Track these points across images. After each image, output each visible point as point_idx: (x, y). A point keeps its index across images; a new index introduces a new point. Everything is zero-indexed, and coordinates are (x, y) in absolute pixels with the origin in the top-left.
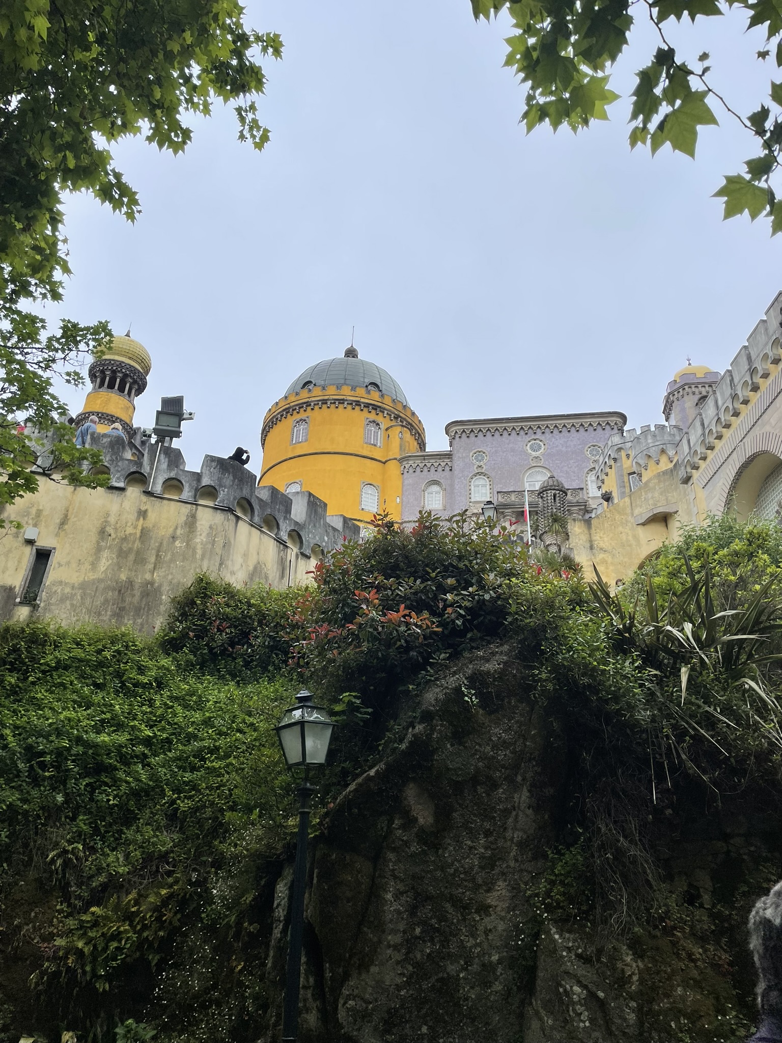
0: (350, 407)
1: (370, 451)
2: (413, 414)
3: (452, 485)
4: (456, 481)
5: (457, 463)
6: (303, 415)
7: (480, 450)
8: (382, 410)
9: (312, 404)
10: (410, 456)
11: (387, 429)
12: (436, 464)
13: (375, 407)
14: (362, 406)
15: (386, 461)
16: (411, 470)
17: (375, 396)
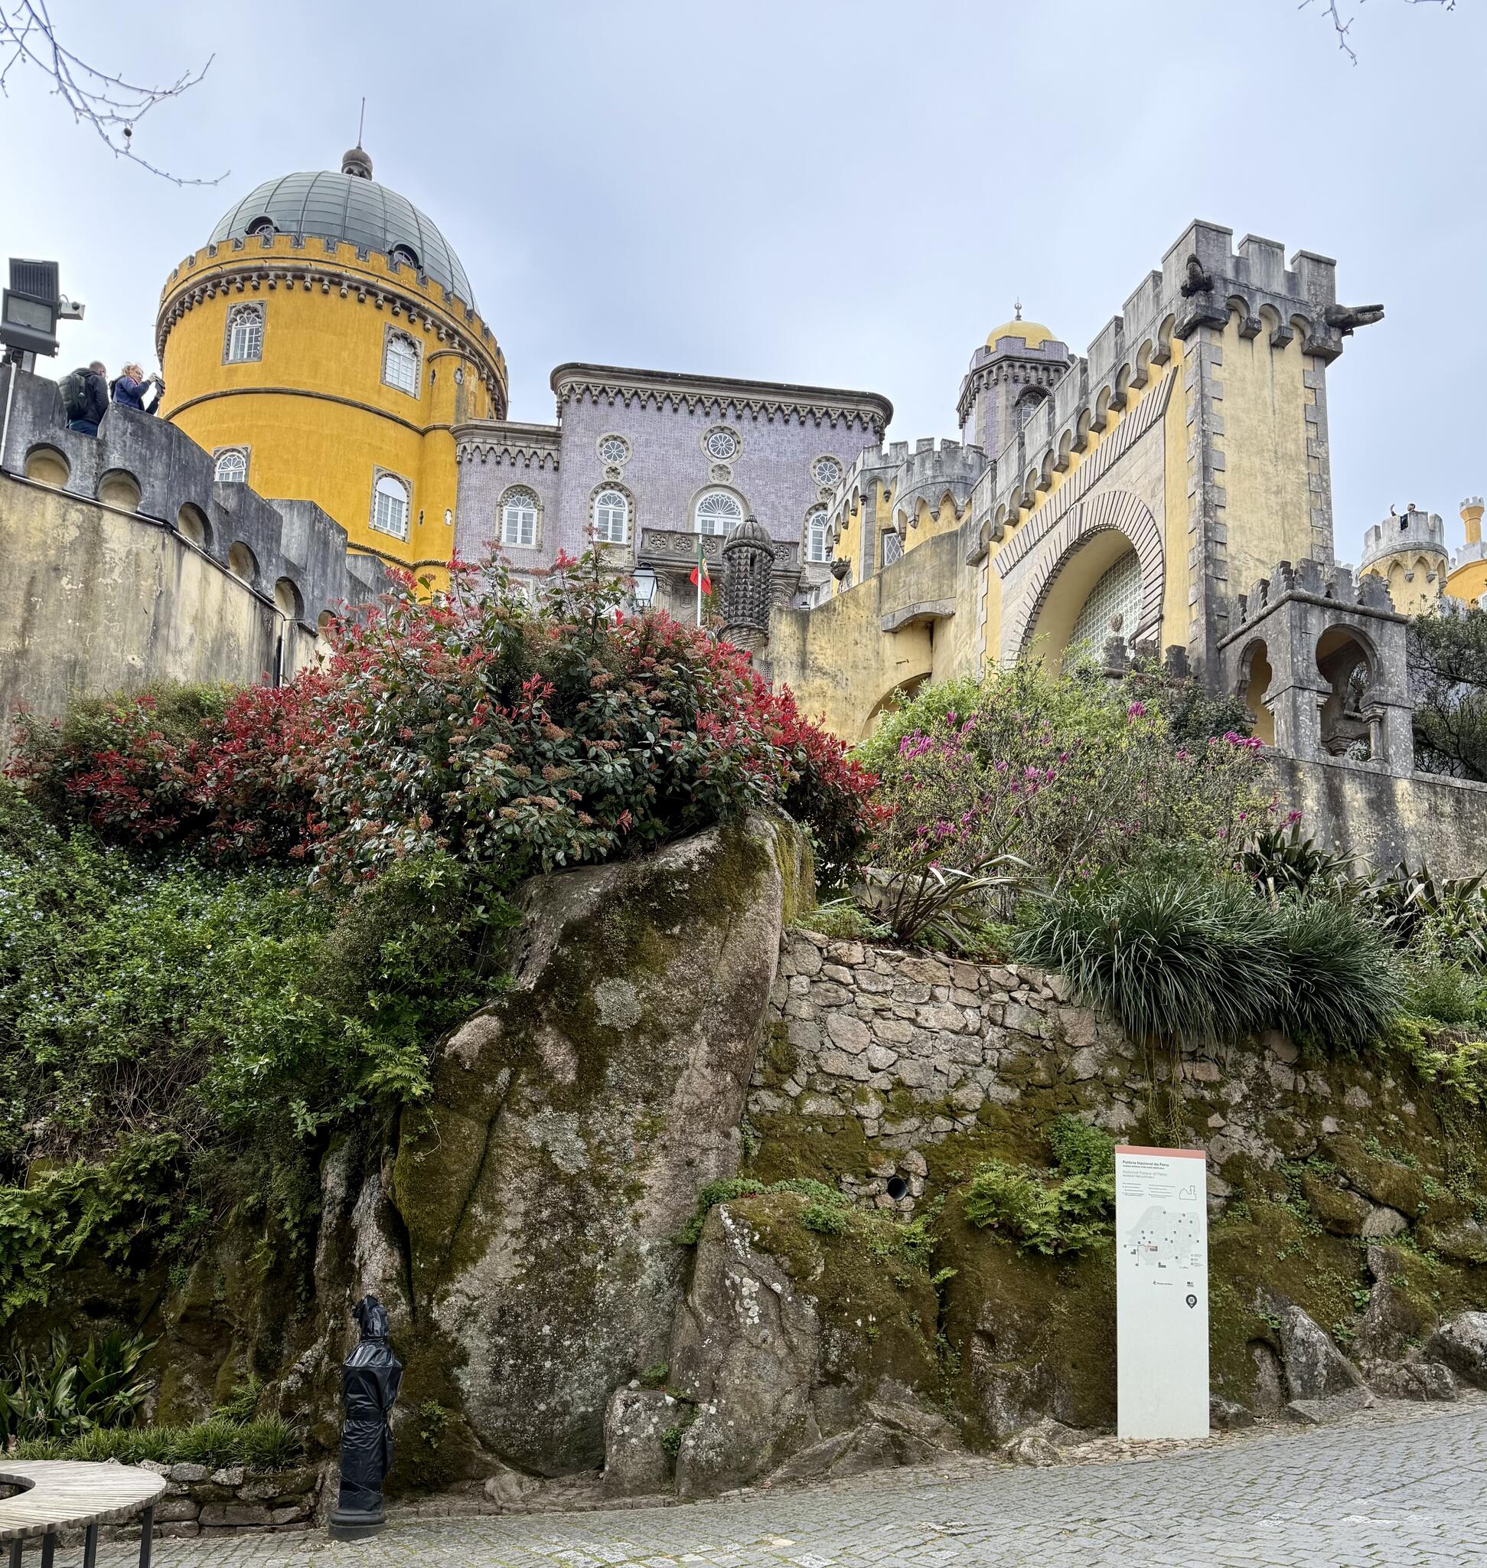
0: (352, 296)
1: (395, 403)
2: (486, 332)
3: (557, 503)
4: (567, 494)
5: (572, 457)
6: (249, 298)
7: (616, 434)
8: (423, 314)
9: (272, 274)
10: (476, 427)
11: (430, 360)
12: (528, 452)
13: (408, 306)
14: (381, 296)
15: (427, 431)
16: (477, 459)
17: (408, 275)
